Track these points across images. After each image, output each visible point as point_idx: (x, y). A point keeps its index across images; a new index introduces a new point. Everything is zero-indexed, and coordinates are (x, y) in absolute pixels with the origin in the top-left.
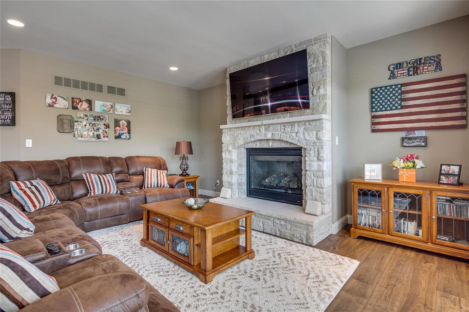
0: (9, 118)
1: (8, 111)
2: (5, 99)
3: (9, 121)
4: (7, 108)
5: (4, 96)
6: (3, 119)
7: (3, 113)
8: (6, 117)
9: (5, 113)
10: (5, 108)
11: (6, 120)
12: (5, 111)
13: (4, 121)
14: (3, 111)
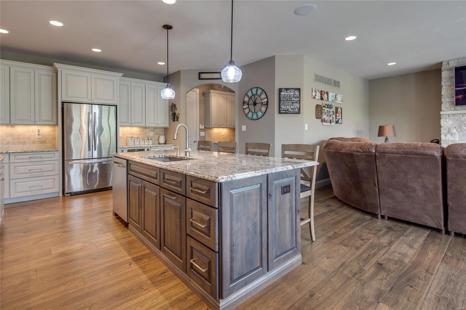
0: (297, 108)
1: (297, 102)
2: (294, 93)
3: (297, 110)
4: (295, 100)
5: (294, 91)
6: (293, 109)
7: (293, 104)
8: (295, 107)
9: (294, 104)
10: (294, 100)
11: (295, 109)
12: (294, 102)
13: (294, 110)
14: (293, 102)
